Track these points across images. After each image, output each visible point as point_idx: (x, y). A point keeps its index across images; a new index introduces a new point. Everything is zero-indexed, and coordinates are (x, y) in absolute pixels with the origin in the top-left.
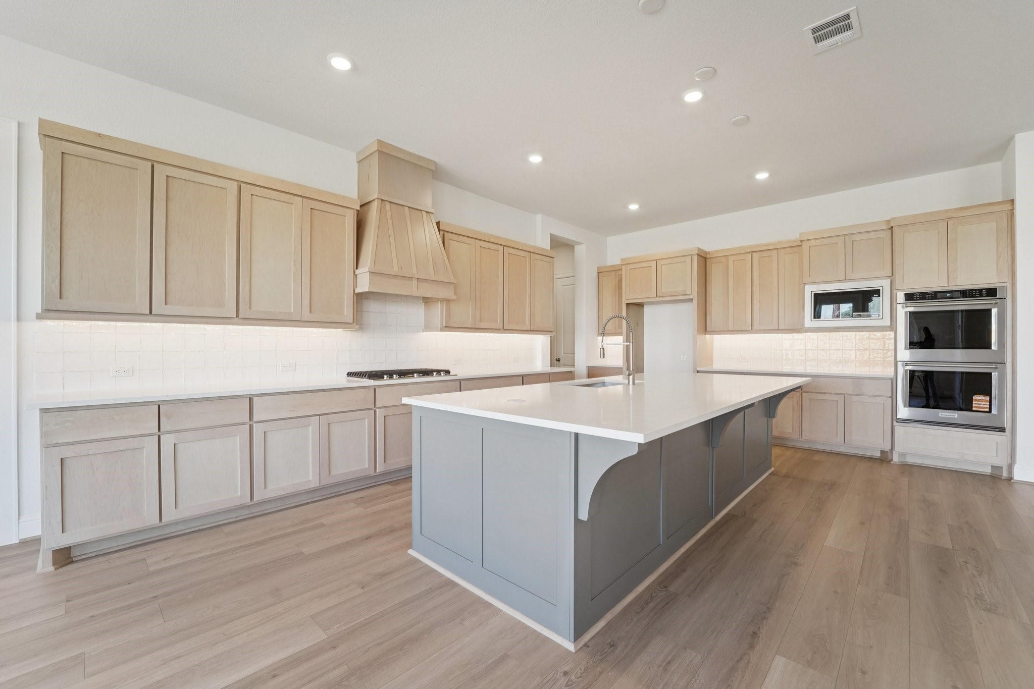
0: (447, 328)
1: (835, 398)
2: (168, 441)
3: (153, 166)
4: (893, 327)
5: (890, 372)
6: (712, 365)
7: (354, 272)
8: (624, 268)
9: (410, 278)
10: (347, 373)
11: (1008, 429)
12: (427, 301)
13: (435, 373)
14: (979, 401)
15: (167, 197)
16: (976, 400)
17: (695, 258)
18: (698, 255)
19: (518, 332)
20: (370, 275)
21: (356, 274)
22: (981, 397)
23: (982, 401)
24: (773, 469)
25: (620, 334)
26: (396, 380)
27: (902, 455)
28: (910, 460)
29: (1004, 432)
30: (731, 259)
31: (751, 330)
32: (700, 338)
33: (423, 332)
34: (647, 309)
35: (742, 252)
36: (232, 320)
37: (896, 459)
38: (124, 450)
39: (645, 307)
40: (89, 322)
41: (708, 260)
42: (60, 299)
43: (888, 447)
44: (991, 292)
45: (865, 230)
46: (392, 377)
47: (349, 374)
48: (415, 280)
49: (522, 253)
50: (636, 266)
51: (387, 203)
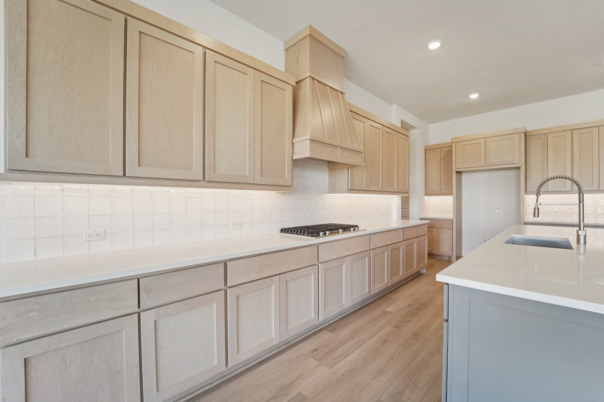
0: (351, 190)
2: (147, 318)
3: (126, 20)
7: (292, 140)
8: (454, 145)
9: (336, 147)
10: (280, 229)
12: (330, 165)
13: (351, 229)
15: (140, 54)
18: (524, 133)
19: (391, 193)
20: (310, 143)
21: (293, 142)
25: (451, 194)
26: (329, 237)
30: (550, 136)
33: (328, 194)
35: (562, 130)
36: (199, 183)
38: (102, 336)
39: (463, 174)
40: (62, 184)
41: (530, 137)
42: (26, 157)
46: (325, 234)
47: (282, 231)
48: (339, 149)
49: (392, 132)
50: (466, 143)
51: (316, 82)
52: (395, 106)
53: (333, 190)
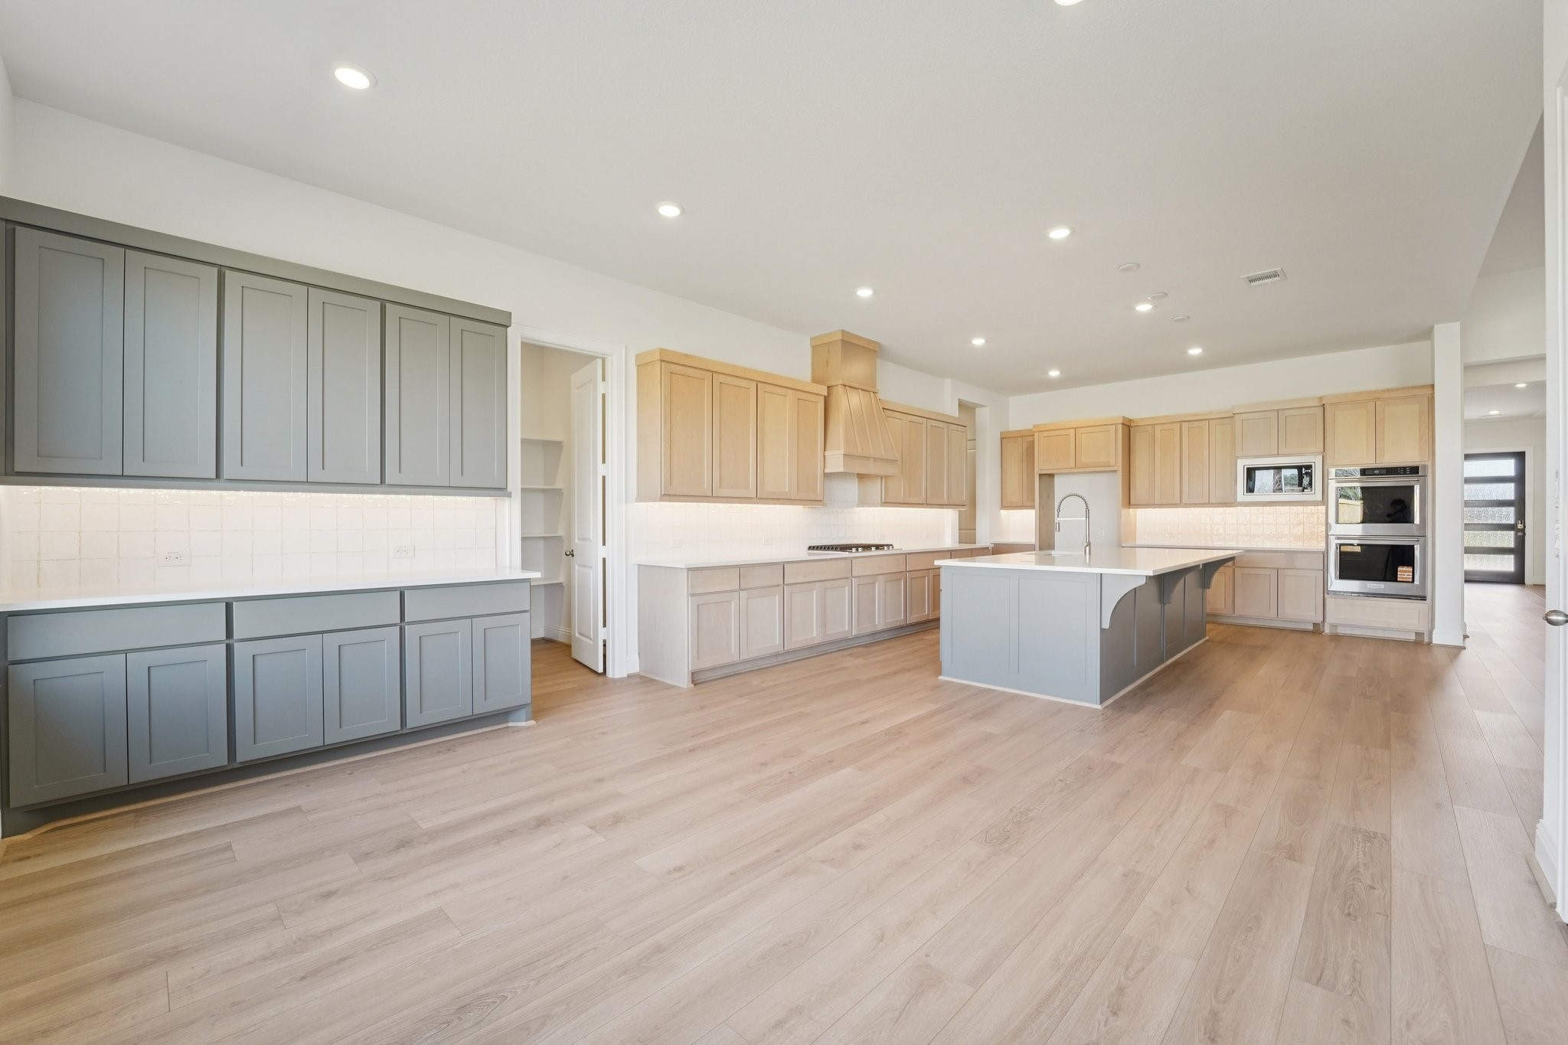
0: (886, 503)
1: (1268, 572)
3: (712, 376)
4: (1324, 501)
5: (1322, 546)
6: (1135, 541)
7: (823, 454)
8: (1036, 434)
9: (868, 458)
10: (809, 546)
11: (1429, 598)
12: (861, 477)
13: (873, 548)
14: (1403, 572)
15: (720, 400)
16: (1401, 571)
17: (1120, 427)
18: (1122, 424)
19: (940, 506)
21: (825, 457)
22: (1405, 568)
23: (1405, 571)
24: (1207, 638)
25: (1032, 507)
26: (861, 553)
27: (1335, 626)
28: (1341, 631)
29: (1425, 600)
30: (1157, 429)
31: (1180, 504)
32: (1124, 511)
33: (857, 508)
34: (1056, 479)
35: (1170, 421)
37: (1327, 630)
38: (724, 602)
39: (1055, 476)
41: (1132, 429)
42: (670, 486)
43: (1319, 620)
44: (1414, 470)
45: (1298, 406)
46: (857, 550)
47: (810, 548)
48: (872, 461)
49: (941, 425)
50: (1052, 433)
51: (848, 388)
52: (948, 382)
53: (863, 502)
